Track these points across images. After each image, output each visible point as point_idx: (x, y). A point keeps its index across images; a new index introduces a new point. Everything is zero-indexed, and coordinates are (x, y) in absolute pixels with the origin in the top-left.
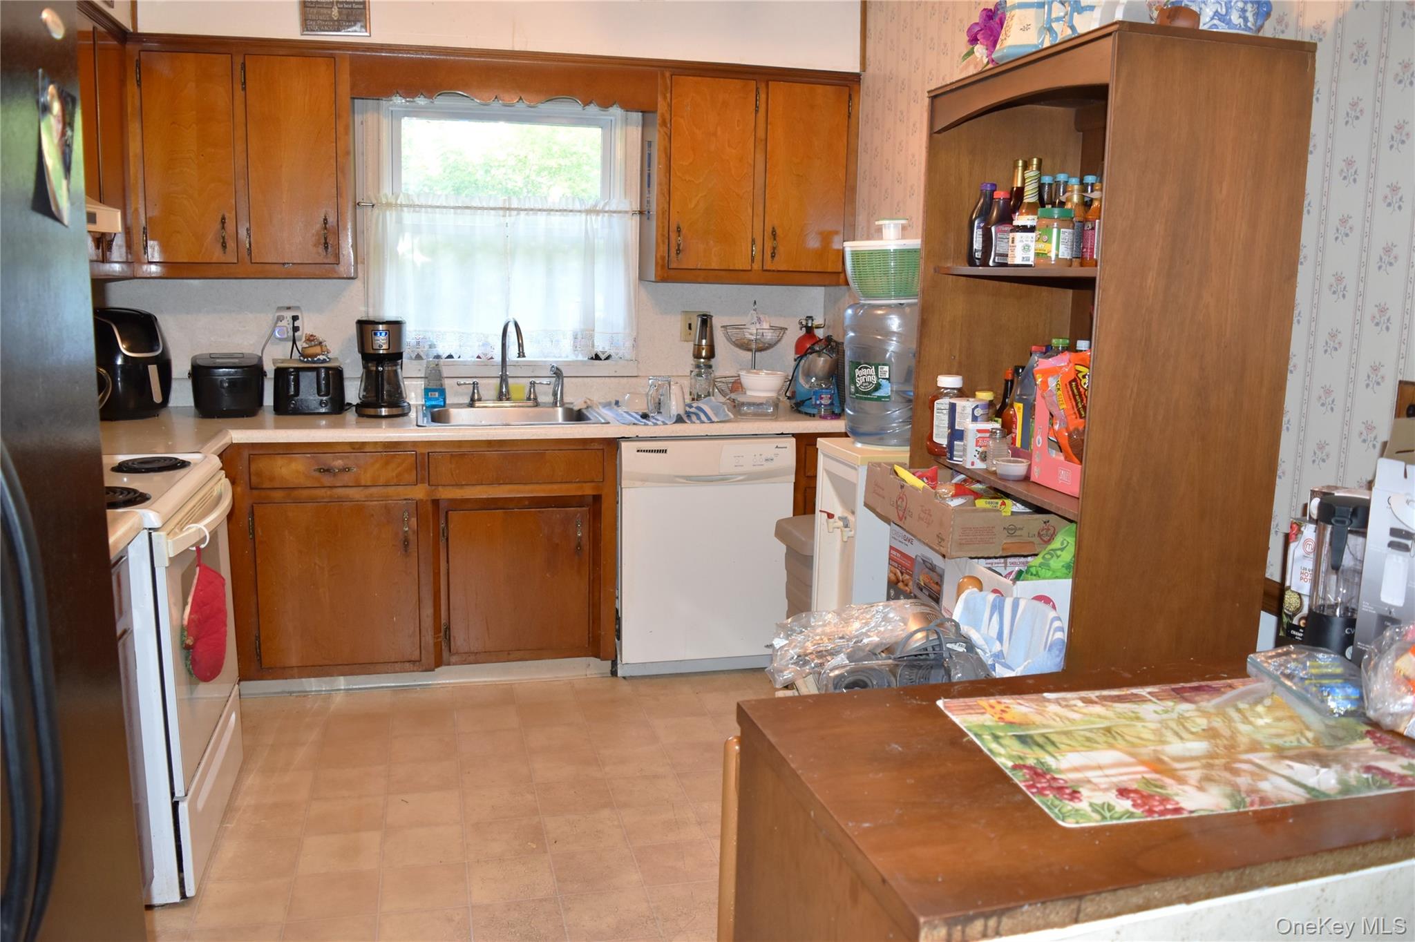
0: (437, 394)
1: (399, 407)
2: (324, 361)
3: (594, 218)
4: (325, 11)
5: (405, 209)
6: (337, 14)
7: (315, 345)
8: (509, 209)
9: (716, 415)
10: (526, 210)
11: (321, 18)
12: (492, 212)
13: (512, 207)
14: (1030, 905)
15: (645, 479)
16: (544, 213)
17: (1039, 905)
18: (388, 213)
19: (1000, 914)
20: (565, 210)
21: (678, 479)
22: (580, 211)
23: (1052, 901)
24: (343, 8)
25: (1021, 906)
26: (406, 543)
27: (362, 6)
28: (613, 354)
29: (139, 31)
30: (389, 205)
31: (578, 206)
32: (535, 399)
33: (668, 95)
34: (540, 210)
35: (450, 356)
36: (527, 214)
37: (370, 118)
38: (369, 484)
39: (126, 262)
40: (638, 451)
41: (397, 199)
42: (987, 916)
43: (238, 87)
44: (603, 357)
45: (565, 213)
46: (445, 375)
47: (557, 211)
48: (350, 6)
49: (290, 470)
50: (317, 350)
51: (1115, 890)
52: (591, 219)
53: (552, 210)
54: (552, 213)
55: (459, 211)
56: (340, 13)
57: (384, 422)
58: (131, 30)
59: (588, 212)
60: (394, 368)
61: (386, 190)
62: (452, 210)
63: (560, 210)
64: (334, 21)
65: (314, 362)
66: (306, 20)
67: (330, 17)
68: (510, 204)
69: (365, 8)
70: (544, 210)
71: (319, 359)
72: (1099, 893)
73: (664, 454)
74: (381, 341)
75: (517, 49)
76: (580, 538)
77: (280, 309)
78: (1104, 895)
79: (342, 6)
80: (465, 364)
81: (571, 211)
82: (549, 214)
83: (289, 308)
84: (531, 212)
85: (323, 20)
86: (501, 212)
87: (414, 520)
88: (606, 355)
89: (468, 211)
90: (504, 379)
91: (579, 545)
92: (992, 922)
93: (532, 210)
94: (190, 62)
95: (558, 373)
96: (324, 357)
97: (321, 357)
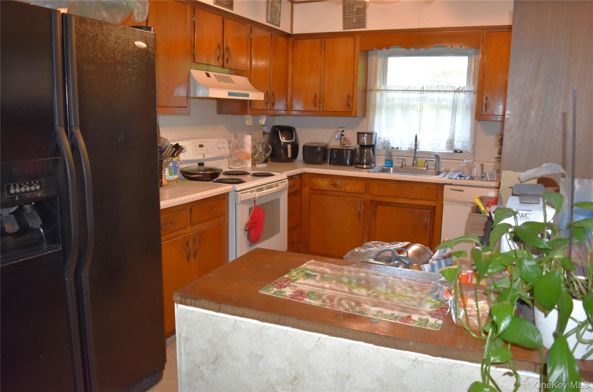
0: (389, 162)
1: (370, 165)
2: (348, 147)
3: (458, 94)
4: (351, 20)
5: (384, 91)
6: (355, 21)
7: (345, 141)
8: (424, 91)
9: (490, 178)
10: (430, 91)
11: (350, 23)
12: (416, 92)
13: (424, 90)
14: (204, 300)
15: (454, 201)
16: (437, 92)
17: (207, 301)
18: (377, 93)
19: (196, 299)
20: (446, 91)
21: (468, 204)
22: (452, 91)
23: (211, 301)
24: (358, 19)
25: (202, 299)
26: (359, 215)
27: (363, 17)
28: (463, 151)
29: (293, 33)
30: (378, 90)
31: (451, 89)
32: (427, 167)
33: (485, 41)
34: (435, 91)
35: (398, 148)
36: (430, 93)
37: (374, 58)
38: (348, 191)
39: (286, 110)
40: (451, 190)
41: (381, 88)
42: (192, 299)
43: (323, 50)
44: (458, 151)
45: (445, 92)
46: (393, 155)
47: (442, 91)
48: (359, 18)
49: (323, 184)
50: (346, 143)
51: (232, 306)
52: (457, 94)
53: (440, 91)
54: (440, 92)
55: (403, 92)
56: (356, 20)
57: (365, 170)
58: (291, 33)
59: (455, 92)
60: (369, 150)
61: (378, 85)
62: (401, 91)
63: (444, 91)
64: (354, 24)
65: (344, 147)
66: (344, 24)
67: (353, 22)
68: (423, 89)
69: (364, 18)
70: (437, 91)
71: (346, 146)
72: (226, 304)
73: (462, 192)
74: (365, 140)
75: (421, 27)
76: (426, 222)
77: (339, 128)
78: (228, 306)
79: (357, 18)
80: (402, 151)
81: (448, 91)
82: (439, 93)
83: (342, 128)
84: (432, 92)
85: (350, 24)
86: (420, 92)
87: (363, 207)
88: (460, 151)
89: (407, 92)
90: (415, 158)
91: (426, 225)
92: (193, 301)
93: (432, 91)
94: (308, 42)
95: (437, 157)
96: (348, 145)
97: (347, 145)
